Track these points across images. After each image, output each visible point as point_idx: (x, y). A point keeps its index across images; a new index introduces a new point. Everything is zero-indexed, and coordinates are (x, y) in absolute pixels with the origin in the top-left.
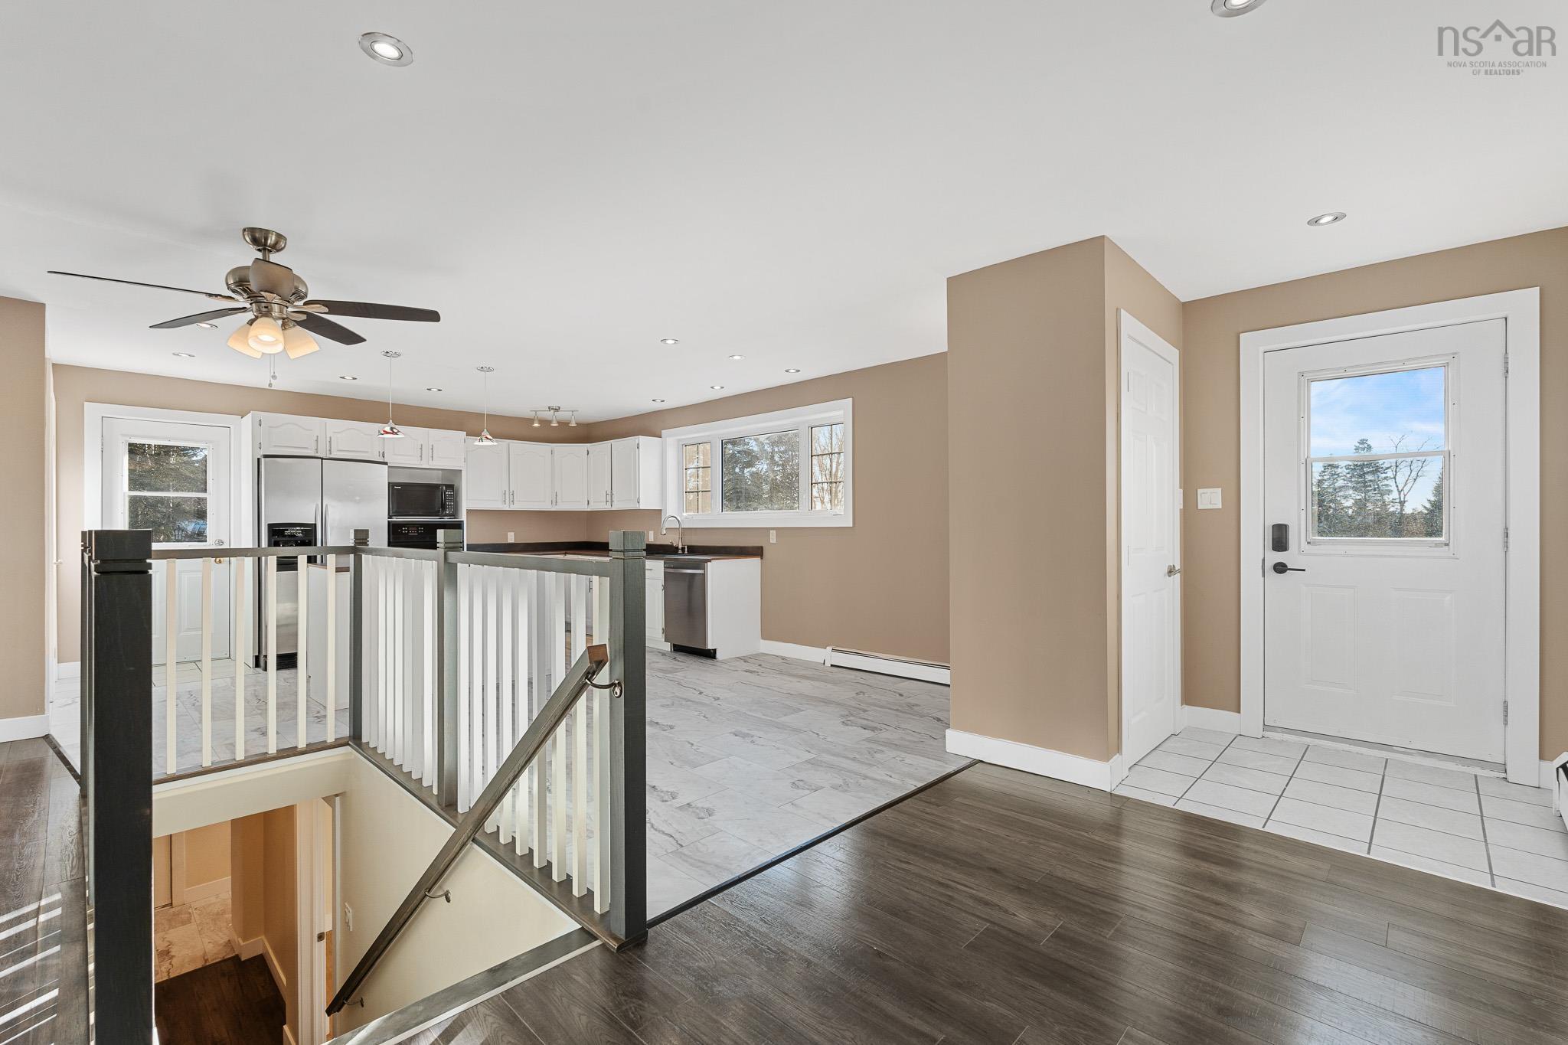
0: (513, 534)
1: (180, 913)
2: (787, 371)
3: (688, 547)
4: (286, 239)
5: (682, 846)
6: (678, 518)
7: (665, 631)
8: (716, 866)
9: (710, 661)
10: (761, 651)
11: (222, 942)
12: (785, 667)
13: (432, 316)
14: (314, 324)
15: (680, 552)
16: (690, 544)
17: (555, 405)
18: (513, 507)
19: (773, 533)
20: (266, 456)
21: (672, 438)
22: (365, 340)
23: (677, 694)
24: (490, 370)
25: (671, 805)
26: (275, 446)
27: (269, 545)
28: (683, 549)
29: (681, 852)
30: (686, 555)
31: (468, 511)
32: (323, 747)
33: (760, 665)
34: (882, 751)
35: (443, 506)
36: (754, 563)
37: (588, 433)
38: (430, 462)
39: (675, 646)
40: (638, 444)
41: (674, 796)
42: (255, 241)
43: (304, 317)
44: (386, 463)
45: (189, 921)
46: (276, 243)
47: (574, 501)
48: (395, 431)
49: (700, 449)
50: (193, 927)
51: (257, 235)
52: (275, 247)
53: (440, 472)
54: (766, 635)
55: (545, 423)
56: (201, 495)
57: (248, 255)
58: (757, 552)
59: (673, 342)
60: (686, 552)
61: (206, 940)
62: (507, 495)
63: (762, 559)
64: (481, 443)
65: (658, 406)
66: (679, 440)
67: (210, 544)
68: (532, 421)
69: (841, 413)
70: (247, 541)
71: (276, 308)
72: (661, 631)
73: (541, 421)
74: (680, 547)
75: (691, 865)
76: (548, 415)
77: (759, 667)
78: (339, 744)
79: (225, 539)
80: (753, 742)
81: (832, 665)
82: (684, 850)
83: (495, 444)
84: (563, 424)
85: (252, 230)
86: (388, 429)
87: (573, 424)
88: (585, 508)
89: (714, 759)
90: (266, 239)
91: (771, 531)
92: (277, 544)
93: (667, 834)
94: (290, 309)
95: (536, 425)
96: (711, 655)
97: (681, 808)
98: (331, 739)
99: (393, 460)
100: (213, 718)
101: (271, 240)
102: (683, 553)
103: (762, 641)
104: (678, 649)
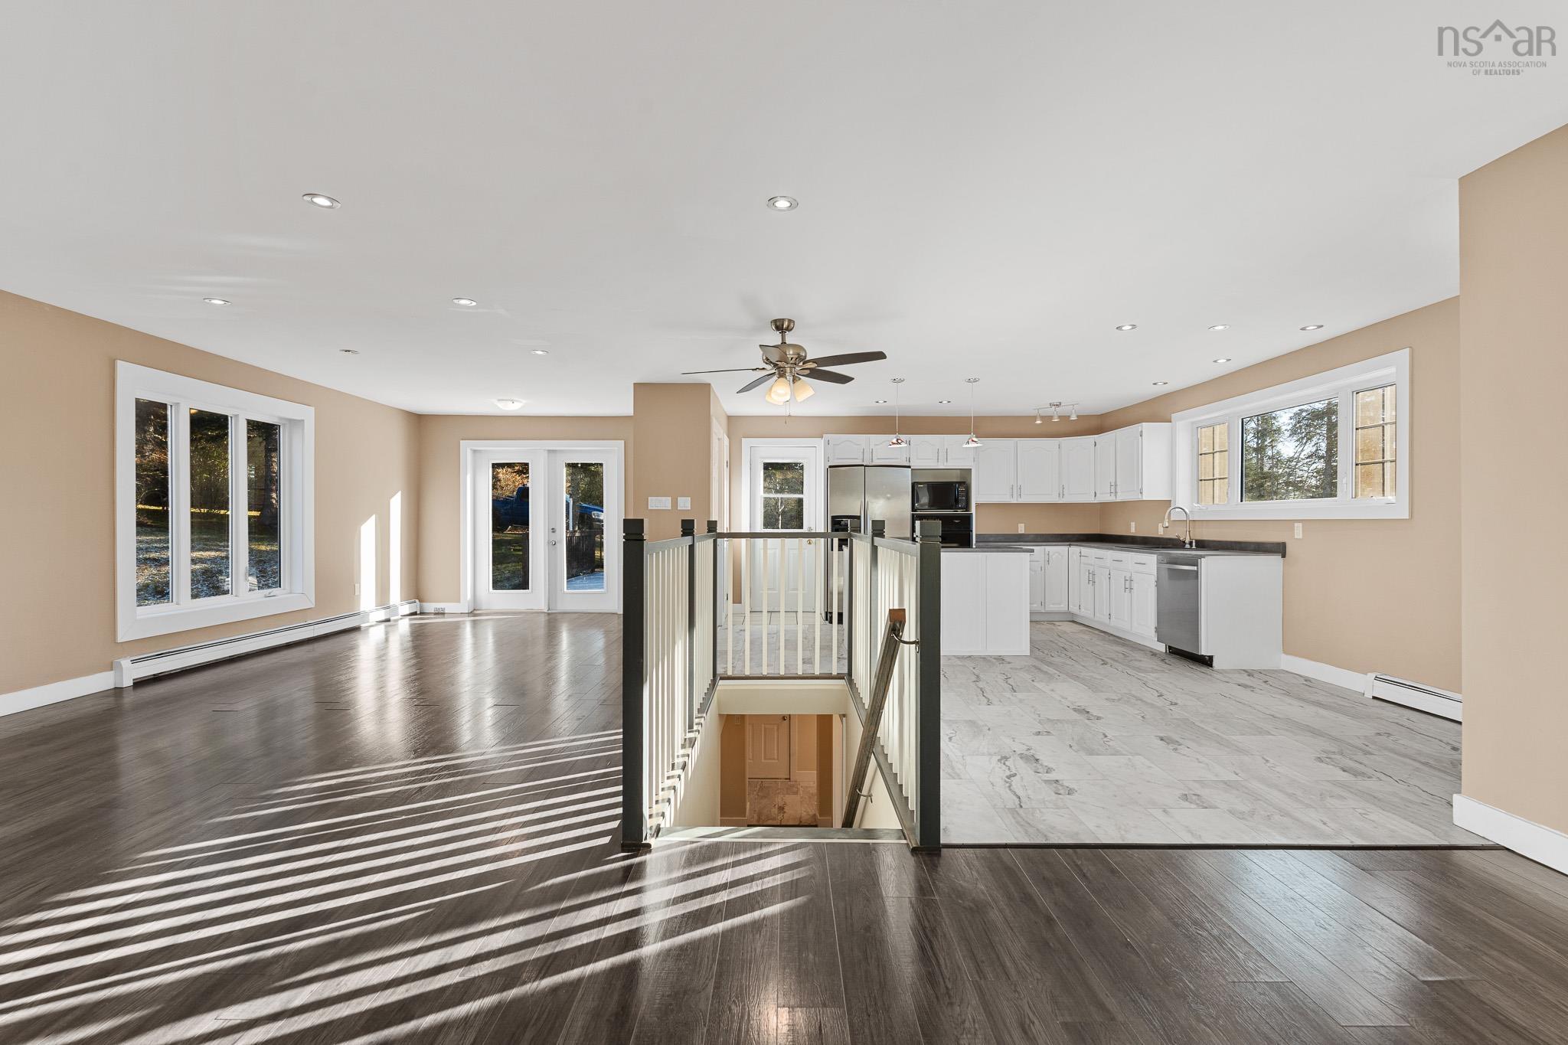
0: (1023, 525)
1: (793, 786)
2: (1303, 329)
3: (1197, 541)
4: (794, 322)
5: (1021, 807)
6: (1186, 510)
7: (1157, 630)
8: (1038, 830)
9: (1204, 669)
10: (1282, 668)
11: (811, 813)
12: (1305, 689)
13: (880, 356)
14: (815, 374)
15: (1188, 546)
16: (1199, 538)
17: (1056, 401)
18: (1020, 501)
19: (1298, 527)
20: (830, 467)
21: (1183, 423)
22: (853, 379)
23: (1133, 692)
24: (975, 381)
25: (1040, 777)
26: (838, 459)
27: (832, 531)
28: (1191, 544)
29: (1017, 811)
30: (1194, 550)
31: (978, 505)
32: (830, 677)
33: (1266, 682)
34: (1343, 798)
35: (957, 501)
36: (1275, 560)
37: (1098, 424)
38: (945, 464)
39: (1170, 648)
40: (1142, 432)
41: (1049, 770)
42: (778, 328)
43: (808, 372)
44: (909, 467)
45: (796, 793)
46: (788, 326)
47: (1081, 493)
48: (899, 441)
49: (1217, 432)
50: (798, 798)
51: (778, 324)
52: (789, 329)
53: (958, 471)
54: (1287, 650)
55: (1047, 419)
56: (800, 496)
57: (775, 338)
58: (1280, 549)
59: (1130, 327)
60: (1194, 547)
61: (803, 809)
62: (1015, 490)
63: (1284, 556)
64: (967, 446)
65: (1161, 390)
66: (1193, 423)
67: (805, 530)
68: (1035, 418)
69: (1393, 370)
70: (821, 529)
71: (788, 370)
72: (1153, 630)
73: (1042, 418)
74: (1187, 541)
75: (1017, 822)
76: (1051, 411)
77: (1263, 684)
78: (839, 677)
79: (813, 527)
80: (1176, 749)
81: (1374, 698)
82: (1021, 811)
83: (979, 445)
84: (1065, 418)
85: (775, 321)
86: (895, 441)
87: (1074, 418)
88: (1091, 499)
89: (1116, 753)
90: (783, 325)
91: (1296, 524)
92: (837, 530)
93: (1017, 795)
94: (798, 369)
95: (1038, 422)
96: (1207, 662)
97: (1046, 781)
98: (835, 673)
99: (915, 464)
100: (785, 648)
101: (786, 324)
102: (1191, 549)
103: (1283, 656)
104: (1174, 652)
